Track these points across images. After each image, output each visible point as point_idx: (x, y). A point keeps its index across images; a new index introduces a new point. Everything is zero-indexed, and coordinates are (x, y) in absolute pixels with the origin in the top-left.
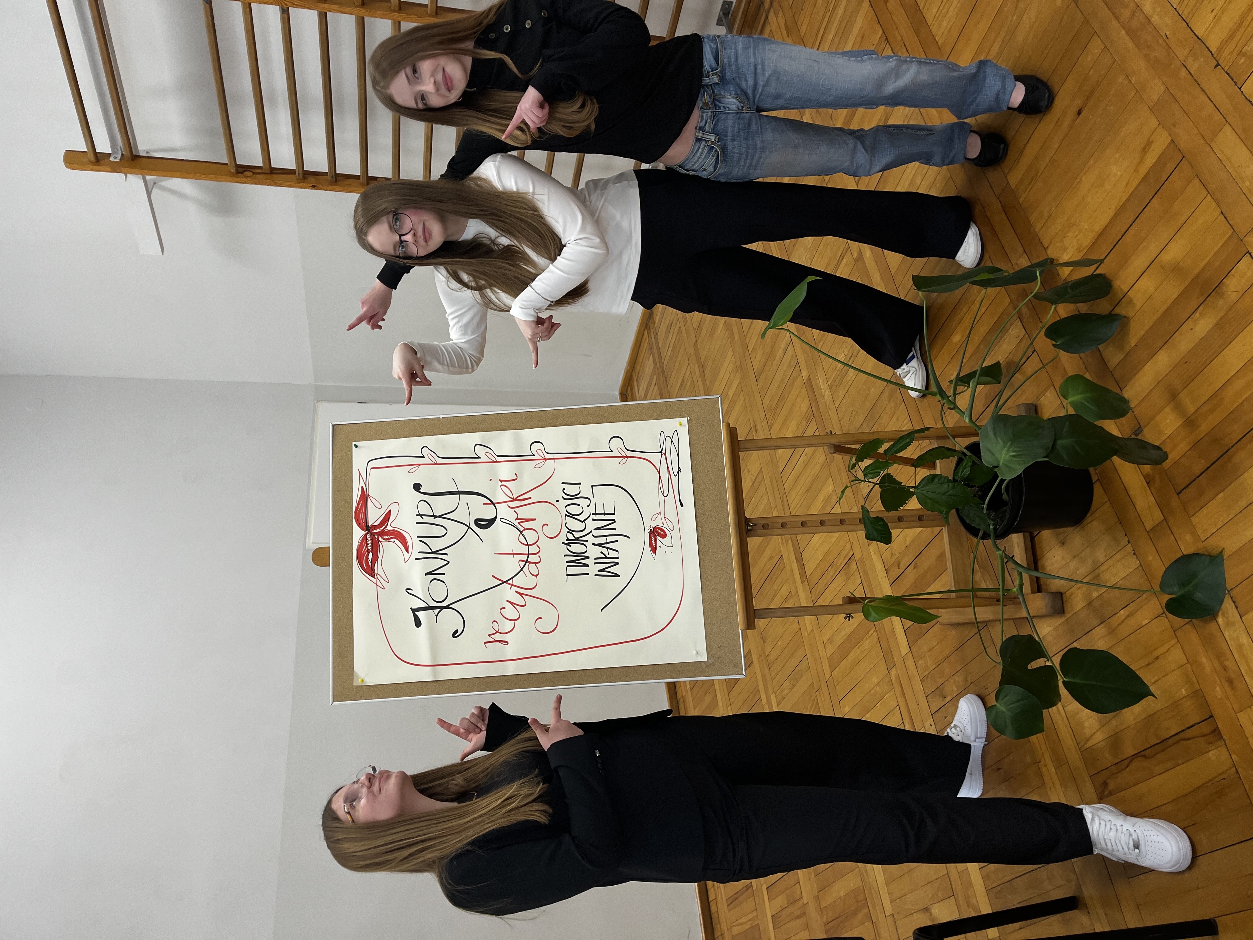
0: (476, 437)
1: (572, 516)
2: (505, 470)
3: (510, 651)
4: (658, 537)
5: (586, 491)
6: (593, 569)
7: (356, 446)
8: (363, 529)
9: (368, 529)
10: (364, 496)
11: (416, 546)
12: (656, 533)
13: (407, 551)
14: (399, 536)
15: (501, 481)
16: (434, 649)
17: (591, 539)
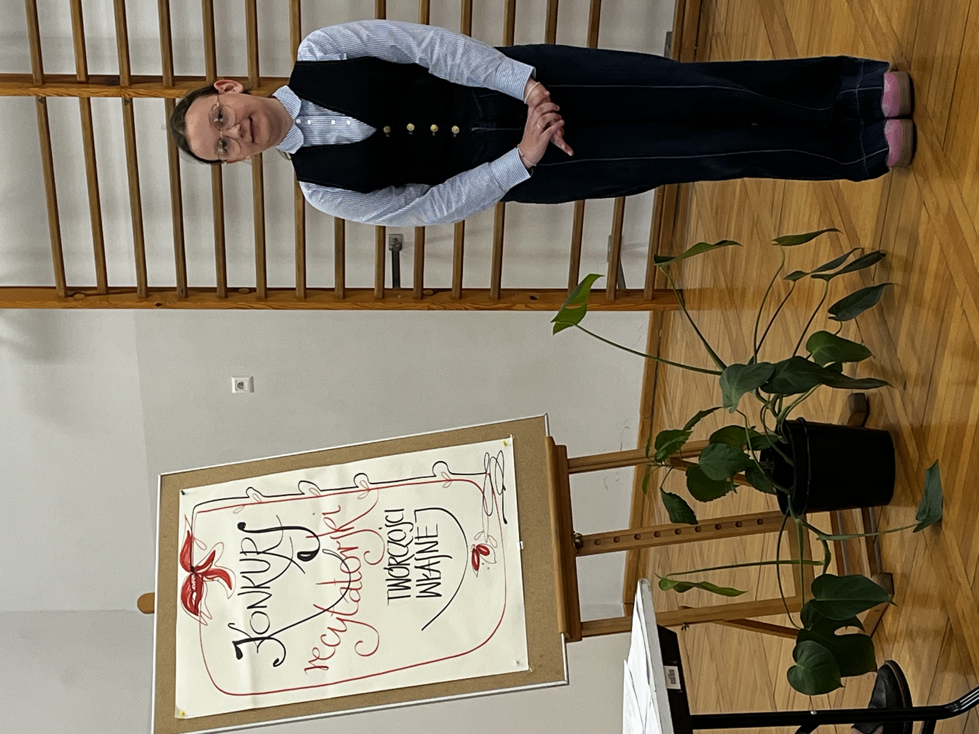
0: (301, 474)
1: (394, 542)
2: (329, 503)
3: (329, 676)
4: (481, 555)
5: (409, 517)
6: (415, 591)
7: (183, 494)
8: (187, 570)
9: (192, 570)
10: (190, 539)
11: (238, 582)
12: (479, 551)
13: (230, 587)
14: (224, 575)
15: (324, 514)
16: (255, 678)
17: (412, 561)
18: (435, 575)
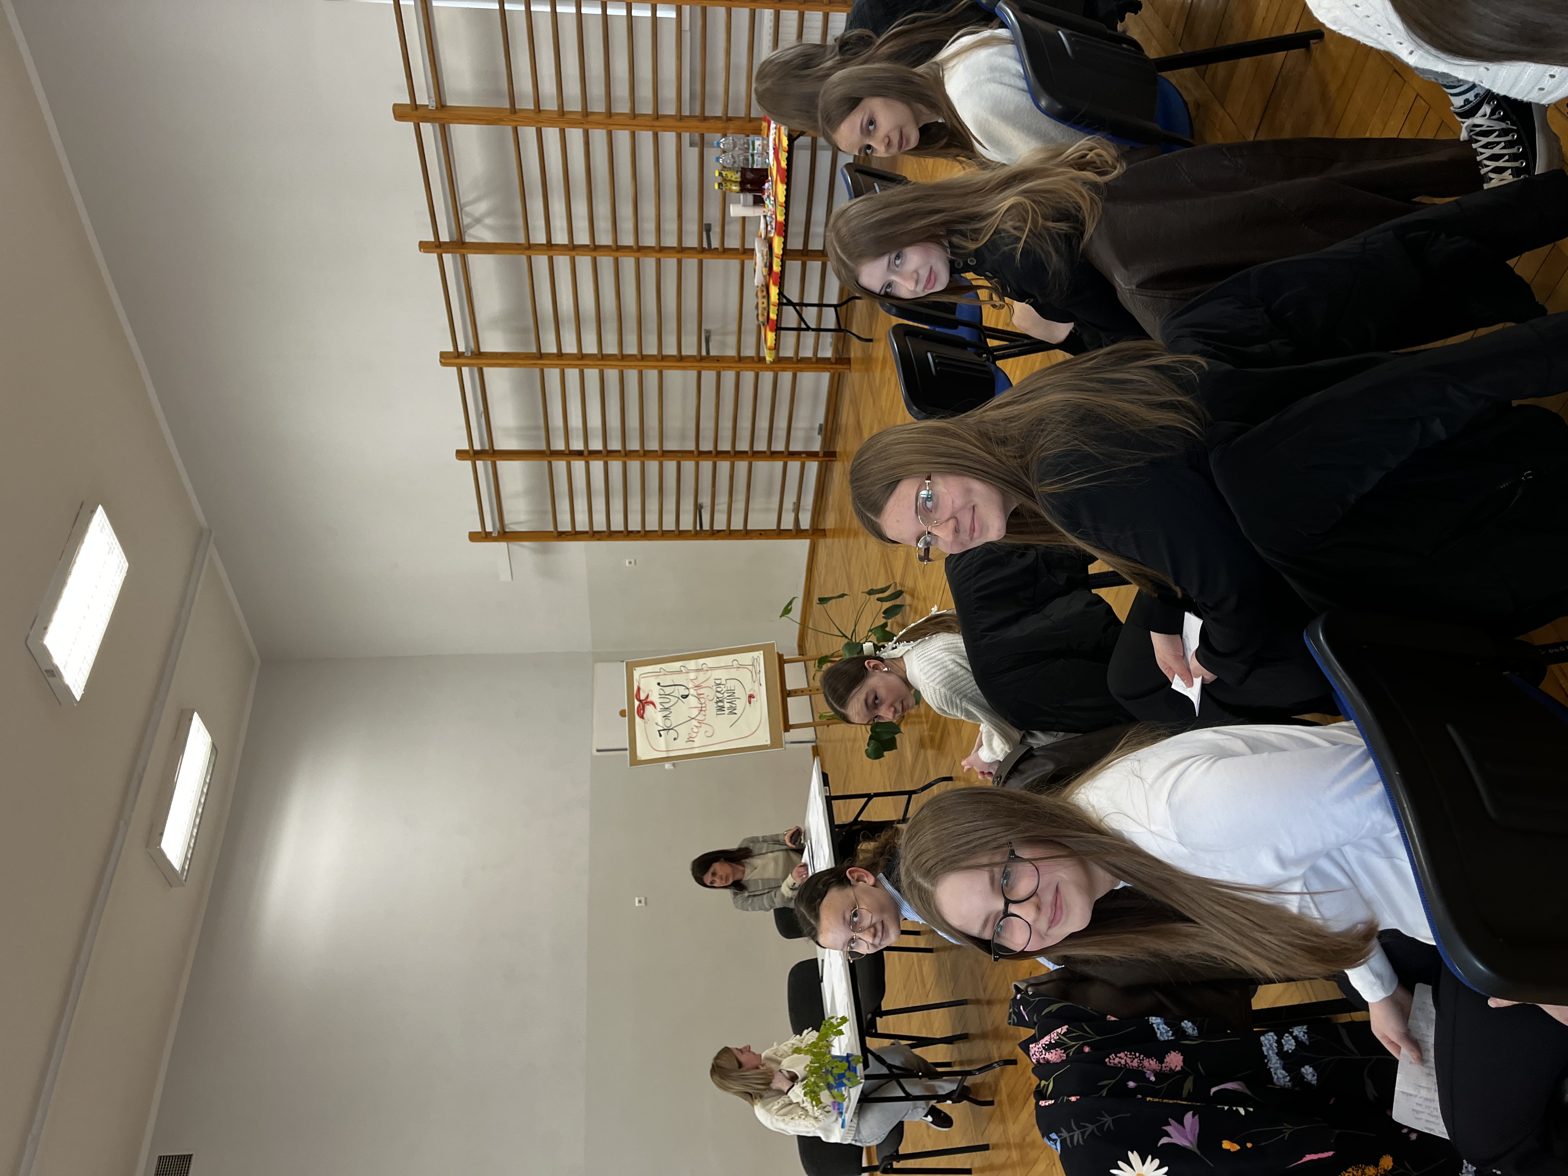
0: (681, 663)
1: (719, 692)
2: (692, 676)
3: (695, 745)
4: (751, 698)
5: (724, 682)
6: (727, 712)
7: (635, 670)
8: (638, 701)
9: (640, 701)
10: (639, 689)
11: (659, 707)
12: (751, 696)
13: (656, 709)
14: (653, 703)
15: (691, 680)
16: (667, 745)
17: (726, 700)
18: (734, 706)
